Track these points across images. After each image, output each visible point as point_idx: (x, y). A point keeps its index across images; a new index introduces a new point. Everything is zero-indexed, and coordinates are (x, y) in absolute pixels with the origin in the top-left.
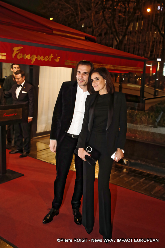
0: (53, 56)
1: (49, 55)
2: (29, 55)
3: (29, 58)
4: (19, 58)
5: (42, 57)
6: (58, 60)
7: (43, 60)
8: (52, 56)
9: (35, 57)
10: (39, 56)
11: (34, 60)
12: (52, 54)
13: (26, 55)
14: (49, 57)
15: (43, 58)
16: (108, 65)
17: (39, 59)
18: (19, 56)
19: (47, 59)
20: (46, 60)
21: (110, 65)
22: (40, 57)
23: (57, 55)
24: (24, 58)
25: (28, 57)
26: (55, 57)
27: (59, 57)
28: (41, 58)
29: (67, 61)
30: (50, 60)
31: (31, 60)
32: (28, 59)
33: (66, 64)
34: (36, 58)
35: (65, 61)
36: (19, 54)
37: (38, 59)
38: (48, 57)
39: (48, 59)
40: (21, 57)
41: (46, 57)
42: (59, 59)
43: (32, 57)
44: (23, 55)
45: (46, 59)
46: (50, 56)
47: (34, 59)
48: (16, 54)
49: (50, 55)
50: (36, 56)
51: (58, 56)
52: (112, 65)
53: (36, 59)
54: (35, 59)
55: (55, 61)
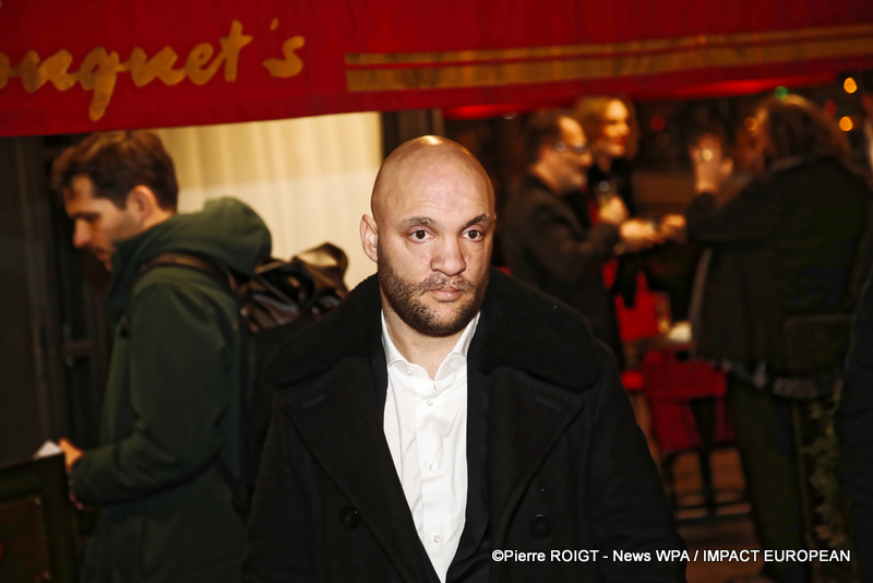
0: (247, 40)
1: (216, 35)
2: (64, 59)
3: (64, 83)
5: (169, 56)
6: (289, 66)
7: (177, 78)
8: (238, 39)
9: (113, 65)
10: (139, 54)
11: (109, 90)
12: (237, 26)
13: (34, 57)
14: (217, 49)
15: (178, 66)
17: (142, 80)
19: (205, 67)
20: (201, 78)
22: (150, 56)
23: (275, 25)
24: (27, 88)
25: (55, 71)
26: (266, 46)
27: (298, 42)
28: (160, 68)
29: (364, 59)
30: (231, 75)
31: (80, 97)
32: (61, 86)
33: (357, 83)
34: (120, 68)
35: (349, 60)
37: (134, 76)
38: (207, 49)
39: (213, 69)
41: (195, 54)
42: (297, 52)
43: (86, 65)
44: (14, 62)
45: (200, 67)
46: (223, 42)
47: (106, 86)
49: (226, 32)
50: (115, 56)
51: (287, 33)
53: (124, 80)
54: (112, 82)
55: (266, 72)
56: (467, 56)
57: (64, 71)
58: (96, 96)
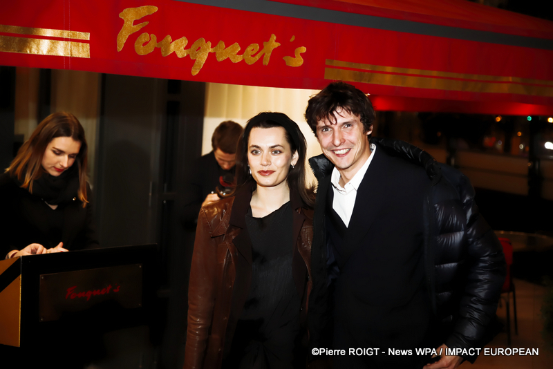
0: (278, 45)
1: (262, 40)
2: (183, 41)
3: (181, 54)
4: (141, 50)
5: (237, 47)
7: (239, 59)
8: (273, 44)
9: (207, 48)
10: (222, 44)
11: (203, 61)
12: (274, 37)
13: (169, 38)
14: (261, 47)
15: (239, 53)
16: (505, 79)
17: (220, 59)
18: (145, 44)
19: (253, 56)
20: (251, 61)
21: (510, 79)
22: (227, 46)
23: (293, 39)
24: (163, 53)
25: (178, 47)
26: (287, 49)
27: (304, 49)
28: (231, 53)
29: (336, 63)
30: (266, 62)
31: (189, 62)
32: (180, 56)
34: (211, 50)
35: (327, 62)
36: (145, 37)
37: (217, 56)
38: (256, 46)
39: (257, 57)
40: (150, 49)
41: (249, 49)
42: (302, 54)
43: (194, 47)
44: (159, 39)
45: (252, 54)
46: (265, 43)
47: (202, 58)
48: (133, 38)
49: (267, 39)
50: (209, 44)
51: (298, 44)
52: (518, 79)
53: (212, 56)
54: (206, 57)
55: (284, 62)
56: (389, 69)
57: (183, 48)
58: (196, 63)
